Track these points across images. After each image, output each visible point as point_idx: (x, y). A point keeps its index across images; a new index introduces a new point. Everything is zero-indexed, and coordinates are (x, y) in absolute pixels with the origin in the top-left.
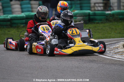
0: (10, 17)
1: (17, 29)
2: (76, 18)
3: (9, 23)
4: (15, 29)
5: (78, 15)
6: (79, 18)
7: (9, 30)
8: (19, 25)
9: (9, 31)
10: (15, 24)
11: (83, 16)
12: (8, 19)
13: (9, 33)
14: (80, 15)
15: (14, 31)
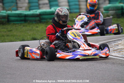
0: (39, 12)
1: (46, 25)
2: (108, 13)
3: (38, 18)
4: (43, 25)
5: (110, 9)
6: (111, 12)
7: (37, 25)
8: (48, 20)
9: (37, 27)
10: (44, 19)
11: (116, 10)
12: (37, 14)
13: (37, 29)
14: (112, 9)
15: (42, 27)
